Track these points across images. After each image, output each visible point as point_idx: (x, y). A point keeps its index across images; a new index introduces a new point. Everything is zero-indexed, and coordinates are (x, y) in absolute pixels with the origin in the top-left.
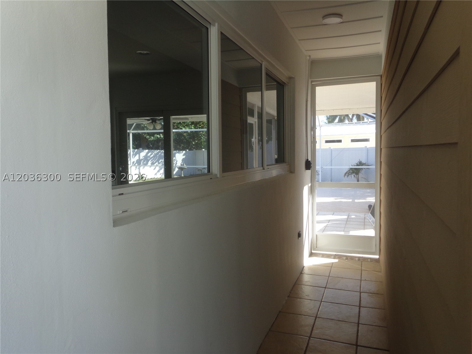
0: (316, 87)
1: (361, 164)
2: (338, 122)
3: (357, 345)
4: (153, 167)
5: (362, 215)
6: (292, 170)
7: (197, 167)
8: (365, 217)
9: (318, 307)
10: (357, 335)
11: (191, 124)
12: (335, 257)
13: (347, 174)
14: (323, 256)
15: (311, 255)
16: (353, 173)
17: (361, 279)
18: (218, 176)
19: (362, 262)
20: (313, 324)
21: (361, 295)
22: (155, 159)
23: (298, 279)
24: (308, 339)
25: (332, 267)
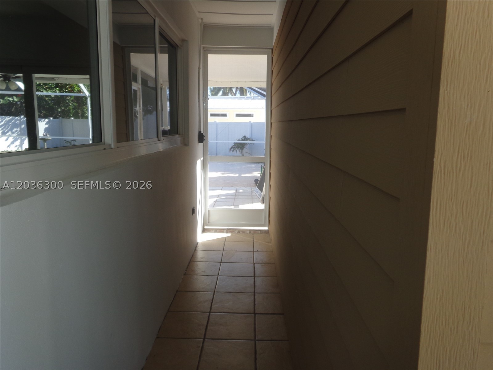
0: (208, 55)
1: (245, 138)
2: (221, 96)
3: (255, 314)
4: (4, 138)
5: (249, 189)
6: (186, 143)
7: (65, 139)
8: (252, 191)
9: (216, 281)
10: (255, 304)
11: (56, 87)
12: (227, 231)
13: (232, 149)
14: (216, 231)
15: (204, 230)
16: (238, 147)
17: (254, 251)
18: (112, 146)
19: (253, 234)
20: (212, 299)
21: (255, 266)
22: (6, 127)
23: (192, 256)
24: (208, 315)
25: (225, 241)
